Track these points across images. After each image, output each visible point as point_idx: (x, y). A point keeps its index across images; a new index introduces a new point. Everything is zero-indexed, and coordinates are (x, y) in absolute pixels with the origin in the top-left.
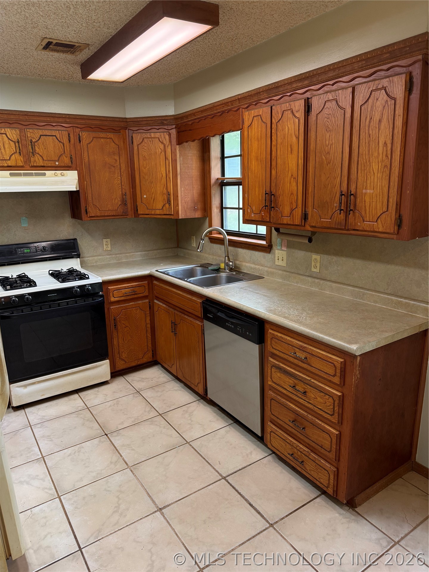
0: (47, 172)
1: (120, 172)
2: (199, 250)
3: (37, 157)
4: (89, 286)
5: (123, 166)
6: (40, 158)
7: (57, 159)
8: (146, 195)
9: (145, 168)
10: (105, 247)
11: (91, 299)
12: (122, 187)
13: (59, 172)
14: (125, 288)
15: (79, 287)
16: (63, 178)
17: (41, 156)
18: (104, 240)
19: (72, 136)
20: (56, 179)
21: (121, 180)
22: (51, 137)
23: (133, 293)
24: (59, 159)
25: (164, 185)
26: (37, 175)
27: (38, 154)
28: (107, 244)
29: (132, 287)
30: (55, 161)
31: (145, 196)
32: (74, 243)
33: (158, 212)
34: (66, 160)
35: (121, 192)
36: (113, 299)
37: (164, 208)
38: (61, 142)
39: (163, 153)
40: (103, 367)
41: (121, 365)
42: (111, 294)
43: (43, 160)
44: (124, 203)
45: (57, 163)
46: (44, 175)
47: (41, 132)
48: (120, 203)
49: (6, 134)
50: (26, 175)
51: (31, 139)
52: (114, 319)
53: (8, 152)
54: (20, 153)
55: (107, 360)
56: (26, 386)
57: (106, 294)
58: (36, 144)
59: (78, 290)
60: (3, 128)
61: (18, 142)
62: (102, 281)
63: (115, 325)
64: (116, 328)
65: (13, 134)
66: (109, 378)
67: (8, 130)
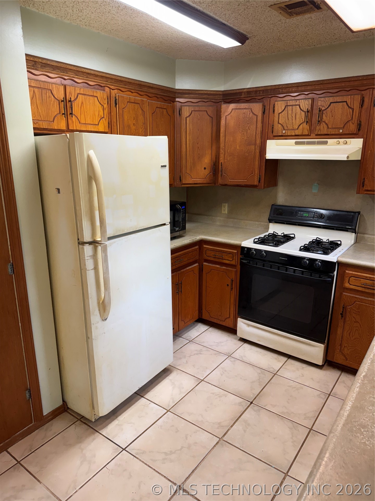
0: (330, 141)
3: (323, 125)
4: (320, 262)
6: (325, 126)
7: (342, 126)
11: (318, 275)
13: (342, 140)
14: (366, 278)
16: (346, 146)
17: (326, 124)
19: (366, 99)
20: (338, 147)
22: (341, 104)
24: (344, 127)
26: (319, 143)
27: (325, 122)
30: (340, 128)
32: (354, 216)
34: (352, 127)
36: (347, 285)
38: (351, 108)
40: (317, 349)
41: (339, 359)
42: (347, 279)
43: (328, 128)
45: (341, 131)
46: (326, 143)
47: (331, 100)
49: (299, 105)
50: (309, 143)
51: (321, 107)
52: (343, 308)
53: (298, 122)
54: (307, 122)
55: (322, 345)
56: (249, 325)
57: (341, 276)
58: (324, 112)
59: (308, 262)
60: (299, 100)
61: (308, 112)
62: (335, 261)
63: (341, 314)
64: (342, 317)
65: (305, 104)
66: (320, 363)
67: (303, 100)
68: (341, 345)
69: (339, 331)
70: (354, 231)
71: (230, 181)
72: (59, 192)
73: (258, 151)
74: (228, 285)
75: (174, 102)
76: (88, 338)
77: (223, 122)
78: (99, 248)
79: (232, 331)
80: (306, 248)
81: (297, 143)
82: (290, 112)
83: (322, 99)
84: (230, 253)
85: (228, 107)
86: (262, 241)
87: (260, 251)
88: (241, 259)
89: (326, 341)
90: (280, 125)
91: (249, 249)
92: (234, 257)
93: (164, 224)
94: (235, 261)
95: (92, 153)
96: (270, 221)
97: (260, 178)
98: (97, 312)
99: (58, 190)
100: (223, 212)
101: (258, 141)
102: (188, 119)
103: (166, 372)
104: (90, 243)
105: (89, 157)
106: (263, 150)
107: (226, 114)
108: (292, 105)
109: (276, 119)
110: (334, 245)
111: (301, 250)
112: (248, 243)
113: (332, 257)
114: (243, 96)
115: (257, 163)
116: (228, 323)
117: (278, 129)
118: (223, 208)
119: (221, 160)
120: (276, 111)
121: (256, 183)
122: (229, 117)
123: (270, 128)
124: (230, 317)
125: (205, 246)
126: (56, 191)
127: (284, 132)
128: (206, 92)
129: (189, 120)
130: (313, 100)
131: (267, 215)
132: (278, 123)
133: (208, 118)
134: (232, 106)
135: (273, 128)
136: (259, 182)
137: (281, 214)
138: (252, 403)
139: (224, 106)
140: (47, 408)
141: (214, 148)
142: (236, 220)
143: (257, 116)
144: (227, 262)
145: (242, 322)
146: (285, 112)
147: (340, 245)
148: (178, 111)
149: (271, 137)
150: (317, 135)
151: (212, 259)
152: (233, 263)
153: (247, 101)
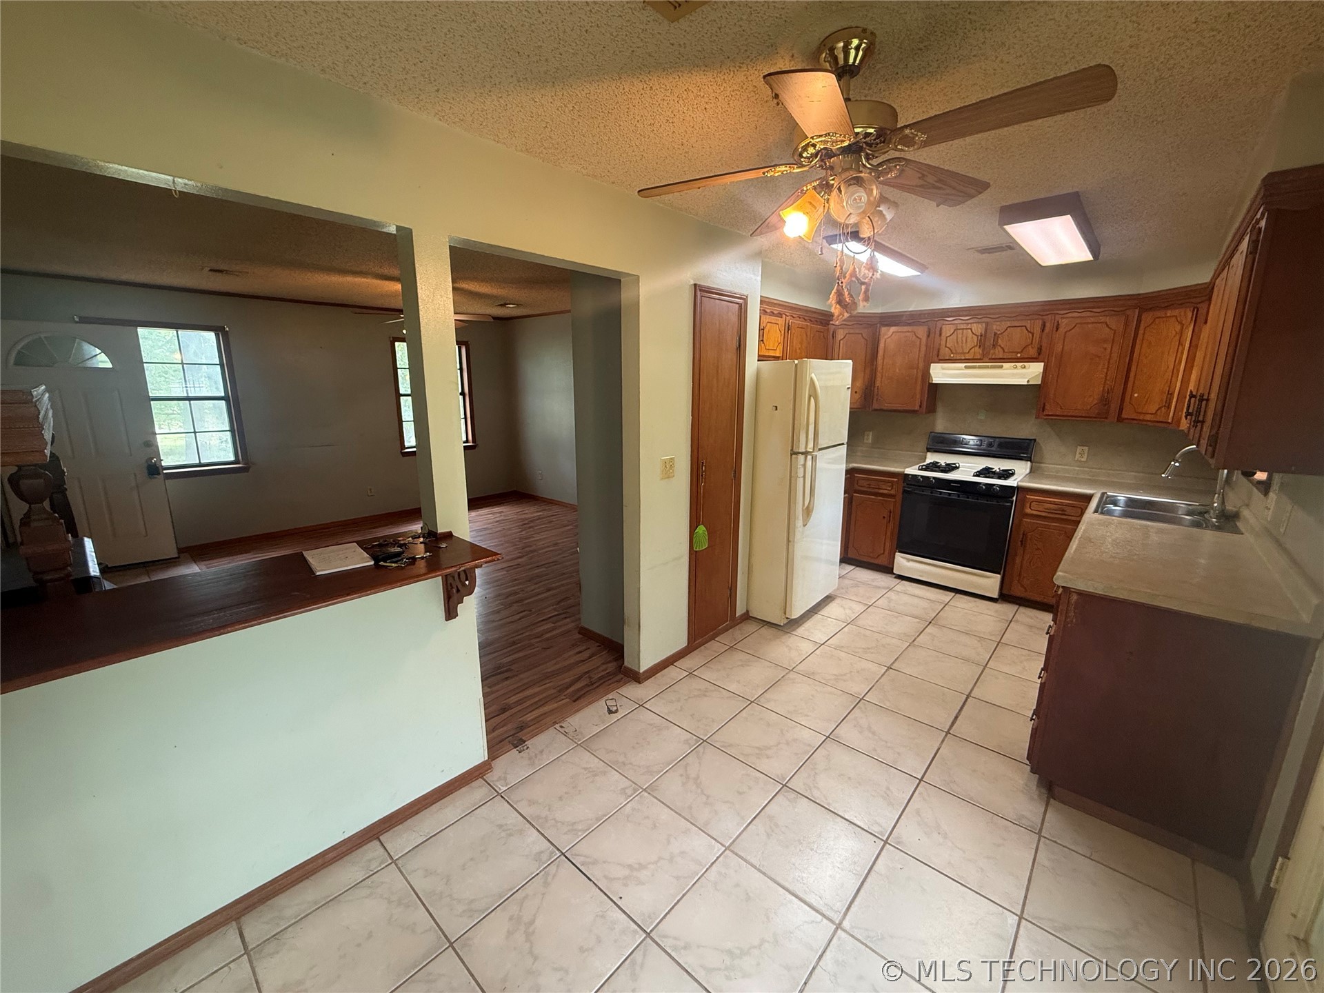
0: (1006, 365)
1: (1109, 362)
2: (1163, 475)
3: (998, 349)
4: (997, 487)
5: (1115, 356)
6: (1001, 350)
7: (1020, 351)
8: (1138, 396)
9: (1146, 358)
10: (1077, 456)
12: (1105, 382)
13: (1019, 364)
14: (1050, 503)
15: (986, 485)
16: (1024, 370)
17: (1002, 348)
18: (1079, 447)
19: (1048, 325)
20: (1015, 371)
21: (1106, 373)
22: (1019, 328)
23: (1060, 512)
24: (1022, 351)
25: (1167, 382)
26: (993, 367)
27: (1000, 346)
28: (1082, 453)
29: (1062, 504)
30: (1018, 352)
31: (1136, 395)
32: (1029, 445)
33: (1148, 417)
34: (1032, 352)
35: (1102, 389)
36: (1028, 511)
37: (1159, 413)
38: (1030, 332)
39: (1178, 337)
40: (992, 580)
41: (1017, 591)
42: (1028, 505)
43: (1004, 352)
44: (1105, 401)
45: (1019, 355)
46: (1002, 367)
47: (1008, 324)
48: (1096, 402)
49: (971, 329)
50: (980, 367)
51: (996, 331)
52: (1023, 534)
53: (969, 345)
54: (980, 346)
55: (998, 575)
56: (909, 560)
57: (1022, 503)
58: (1000, 336)
59: (984, 487)
60: (971, 323)
61: (981, 336)
62: (1015, 485)
63: (1021, 541)
64: (1022, 544)
65: (978, 328)
66: (995, 595)
67: (975, 325)
68: (1020, 575)
69: (1018, 560)
70: (1029, 459)
71: (886, 406)
72: (776, 409)
73: (920, 375)
74: (884, 517)
75: (828, 325)
76: (788, 541)
77: (882, 345)
78: (809, 457)
79: (887, 569)
80: (978, 474)
81: (966, 367)
82: (960, 336)
83: (998, 323)
84: (889, 482)
85: (889, 330)
86: (927, 468)
87: (928, 478)
88: (904, 487)
89: (1002, 572)
90: (947, 349)
91: (915, 476)
92: (894, 487)
93: (843, 444)
94: (896, 491)
95: (813, 375)
96: (929, 450)
97: (921, 403)
98: (801, 518)
99: (776, 407)
100: (865, 441)
101: (921, 365)
102: (842, 341)
103: (828, 599)
104: (802, 453)
105: (811, 379)
106: (926, 374)
107: (886, 337)
108: (963, 329)
109: (943, 343)
110: (1007, 474)
111: (974, 476)
112: (912, 470)
113: (1011, 482)
114: (904, 318)
115: (919, 388)
116: (882, 561)
117: (945, 352)
118: (866, 437)
119: (878, 383)
120: (943, 334)
121: (917, 408)
122: (888, 340)
123: (935, 352)
124: (883, 553)
125: (856, 475)
126: (774, 408)
127: (952, 355)
128: (863, 315)
129: (843, 344)
130: (987, 324)
131: (923, 444)
132: (946, 346)
133: (863, 340)
134: (893, 329)
135: (939, 351)
136: (920, 407)
137: (942, 442)
138: (930, 623)
139: (884, 329)
140: (740, 611)
141: (868, 371)
142: (882, 450)
143: (920, 339)
144: (885, 492)
145: (902, 557)
146: (954, 335)
147: (1013, 474)
148: (831, 333)
149: (937, 361)
150: (990, 359)
151: (865, 489)
152: (893, 492)
153: (909, 324)
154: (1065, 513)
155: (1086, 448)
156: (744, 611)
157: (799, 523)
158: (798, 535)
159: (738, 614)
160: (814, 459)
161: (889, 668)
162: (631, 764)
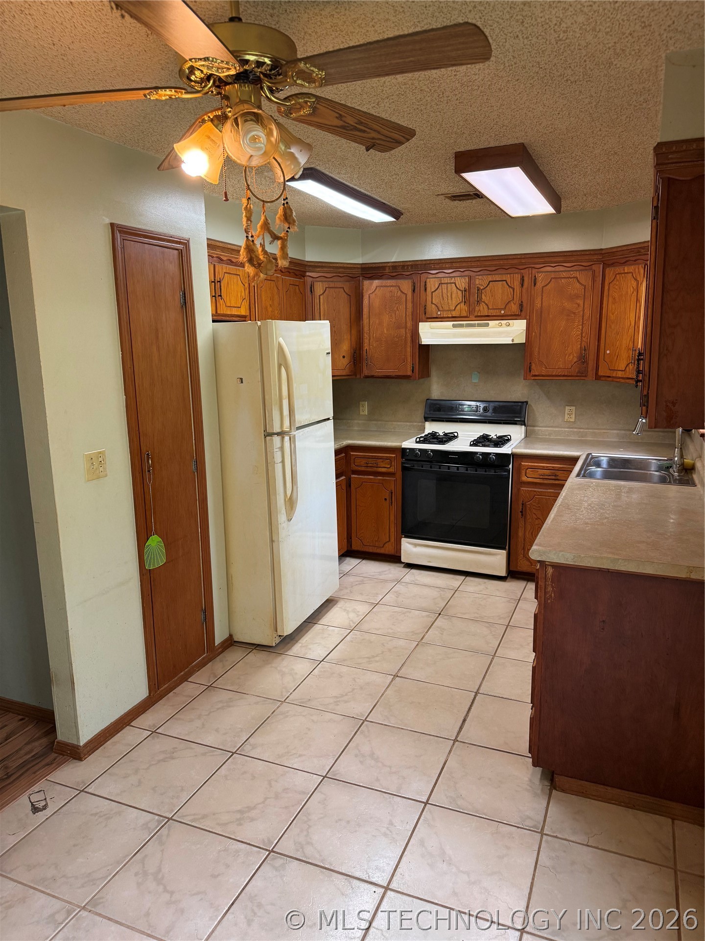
0: (491, 323)
1: (583, 319)
2: (634, 433)
3: (483, 305)
4: (494, 455)
5: (588, 313)
6: (485, 307)
7: (503, 307)
8: (610, 351)
9: (613, 314)
10: (566, 416)
11: (493, 471)
12: (582, 339)
13: (504, 322)
14: (543, 468)
15: (483, 454)
16: (508, 329)
17: (486, 304)
18: (567, 408)
19: (526, 279)
20: (501, 329)
21: (582, 330)
22: (500, 283)
23: (554, 477)
24: (505, 308)
25: (631, 337)
26: (479, 325)
27: (484, 302)
28: (570, 413)
29: (553, 469)
30: (502, 309)
31: (608, 352)
32: (521, 407)
33: (620, 374)
34: (514, 308)
35: (579, 346)
36: (524, 479)
37: (627, 368)
38: (511, 287)
39: (635, 293)
40: (498, 557)
41: (523, 566)
42: (523, 472)
43: (488, 308)
44: (583, 359)
45: (503, 312)
46: (487, 325)
47: (490, 278)
48: (575, 360)
49: (455, 283)
50: (467, 326)
51: (479, 286)
52: (523, 504)
53: (455, 302)
54: (465, 302)
55: (504, 551)
56: (416, 545)
57: (518, 470)
58: (483, 291)
59: (481, 457)
60: (454, 277)
61: (465, 291)
62: (510, 453)
63: (522, 512)
64: (522, 515)
65: (462, 283)
66: (503, 573)
67: (458, 278)
68: (524, 549)
69: (521, 534)
70: (523, 423)
71: (377, 372)
72: (242, 382)
73: (409, 335)
74: (386, 499)
75: (304, 277)
76: (272, 541)
77: (366, 302)
78: (287, 438)
79: (394, 558)
80: (475, 443)
81: (454, 326)
82: (445, 291)
83: (480, 277)
84: (387, 458)
85: (371, 284)
86: (426, 440)
87: (425, 451)
88: (403, 463)
89: (507, 547)
90: (433, 305)
91: (412, 450)
92: (393, 463)
93: (328, 419)
94: (395, 467)
95: (281, 340)
96: (426, 419)
97: (413, 367)
98: (283, 511)
99: (241, 379)
100: (362, 413)
101: (409, 324)
102: (321, 297)
103: (329, 603)
104: (278, 434)
105: (279, 344)
106: (415, 334)
107: (370, 292)
108: (447, 283)
109: (429, 298)
110: (502, 441)
111: (471, 445)
112: (410, 444)
113: (506, 449)
114: (387, 271)
115: (409, 350)
116: (389, 549)
117: (432, 310)
118: (361, 408)
119: (366, 346)
120: (428, 289)
121: (409, 373)
122: (372, 296)
123: (422, 309)
124: (389, 541)
125: (352, 453)
126: (239, 381)
127: (439, 313)
128: (341, 265)
129: (323, 298)
130: (470, 278)
131: (420, 413)
132: (432, 303)
133: (346, 295)
134: (376, 283)
135: (425, 308)
136: (413, 371)
137: (439, 410)
138: (440, 614)
139: (366, 283)
140: (219, 637)
141: (354, 332)
142: (380, 422)
143: (406, 294)
144: (383, 470)
145: (408, 543)
146: (439, 290)
147: (509, 440)
148: (309, 287)
149: (424, 319)
150: (476, 317)
151: (363, 469)
152: (392, 470)
153: (393, 277)
154: (558, 478)
155: (573, 408)
156: (226, 636)
157: (282, 517)
158: (282, 533)
159: (218, 641)
160: (292, 440)
161: (396, 676)
162: (64, 876)
